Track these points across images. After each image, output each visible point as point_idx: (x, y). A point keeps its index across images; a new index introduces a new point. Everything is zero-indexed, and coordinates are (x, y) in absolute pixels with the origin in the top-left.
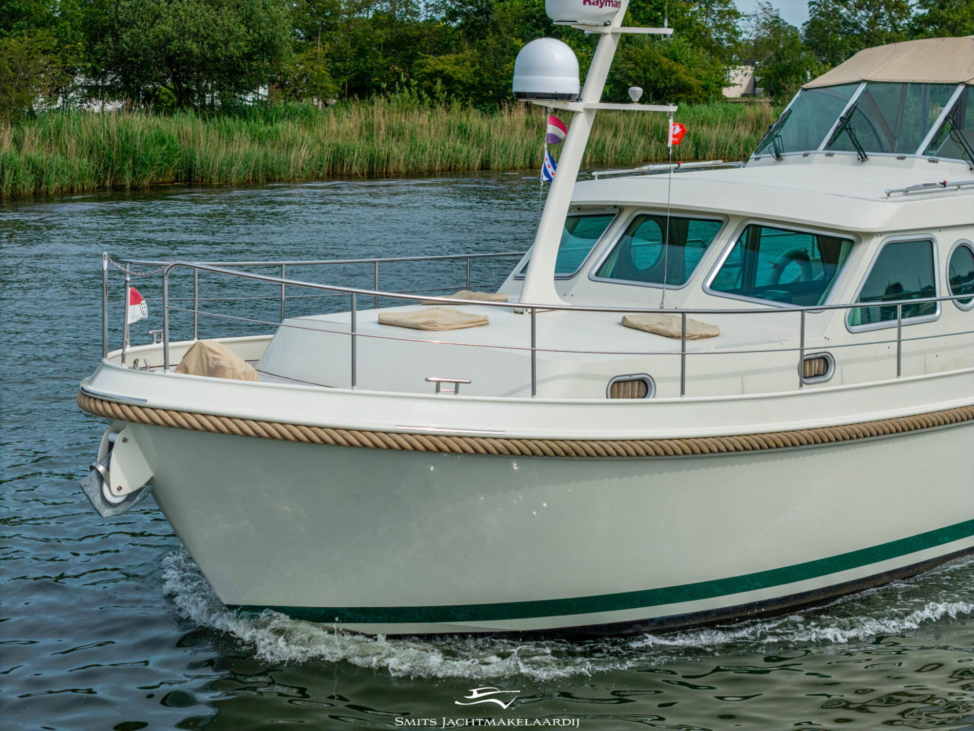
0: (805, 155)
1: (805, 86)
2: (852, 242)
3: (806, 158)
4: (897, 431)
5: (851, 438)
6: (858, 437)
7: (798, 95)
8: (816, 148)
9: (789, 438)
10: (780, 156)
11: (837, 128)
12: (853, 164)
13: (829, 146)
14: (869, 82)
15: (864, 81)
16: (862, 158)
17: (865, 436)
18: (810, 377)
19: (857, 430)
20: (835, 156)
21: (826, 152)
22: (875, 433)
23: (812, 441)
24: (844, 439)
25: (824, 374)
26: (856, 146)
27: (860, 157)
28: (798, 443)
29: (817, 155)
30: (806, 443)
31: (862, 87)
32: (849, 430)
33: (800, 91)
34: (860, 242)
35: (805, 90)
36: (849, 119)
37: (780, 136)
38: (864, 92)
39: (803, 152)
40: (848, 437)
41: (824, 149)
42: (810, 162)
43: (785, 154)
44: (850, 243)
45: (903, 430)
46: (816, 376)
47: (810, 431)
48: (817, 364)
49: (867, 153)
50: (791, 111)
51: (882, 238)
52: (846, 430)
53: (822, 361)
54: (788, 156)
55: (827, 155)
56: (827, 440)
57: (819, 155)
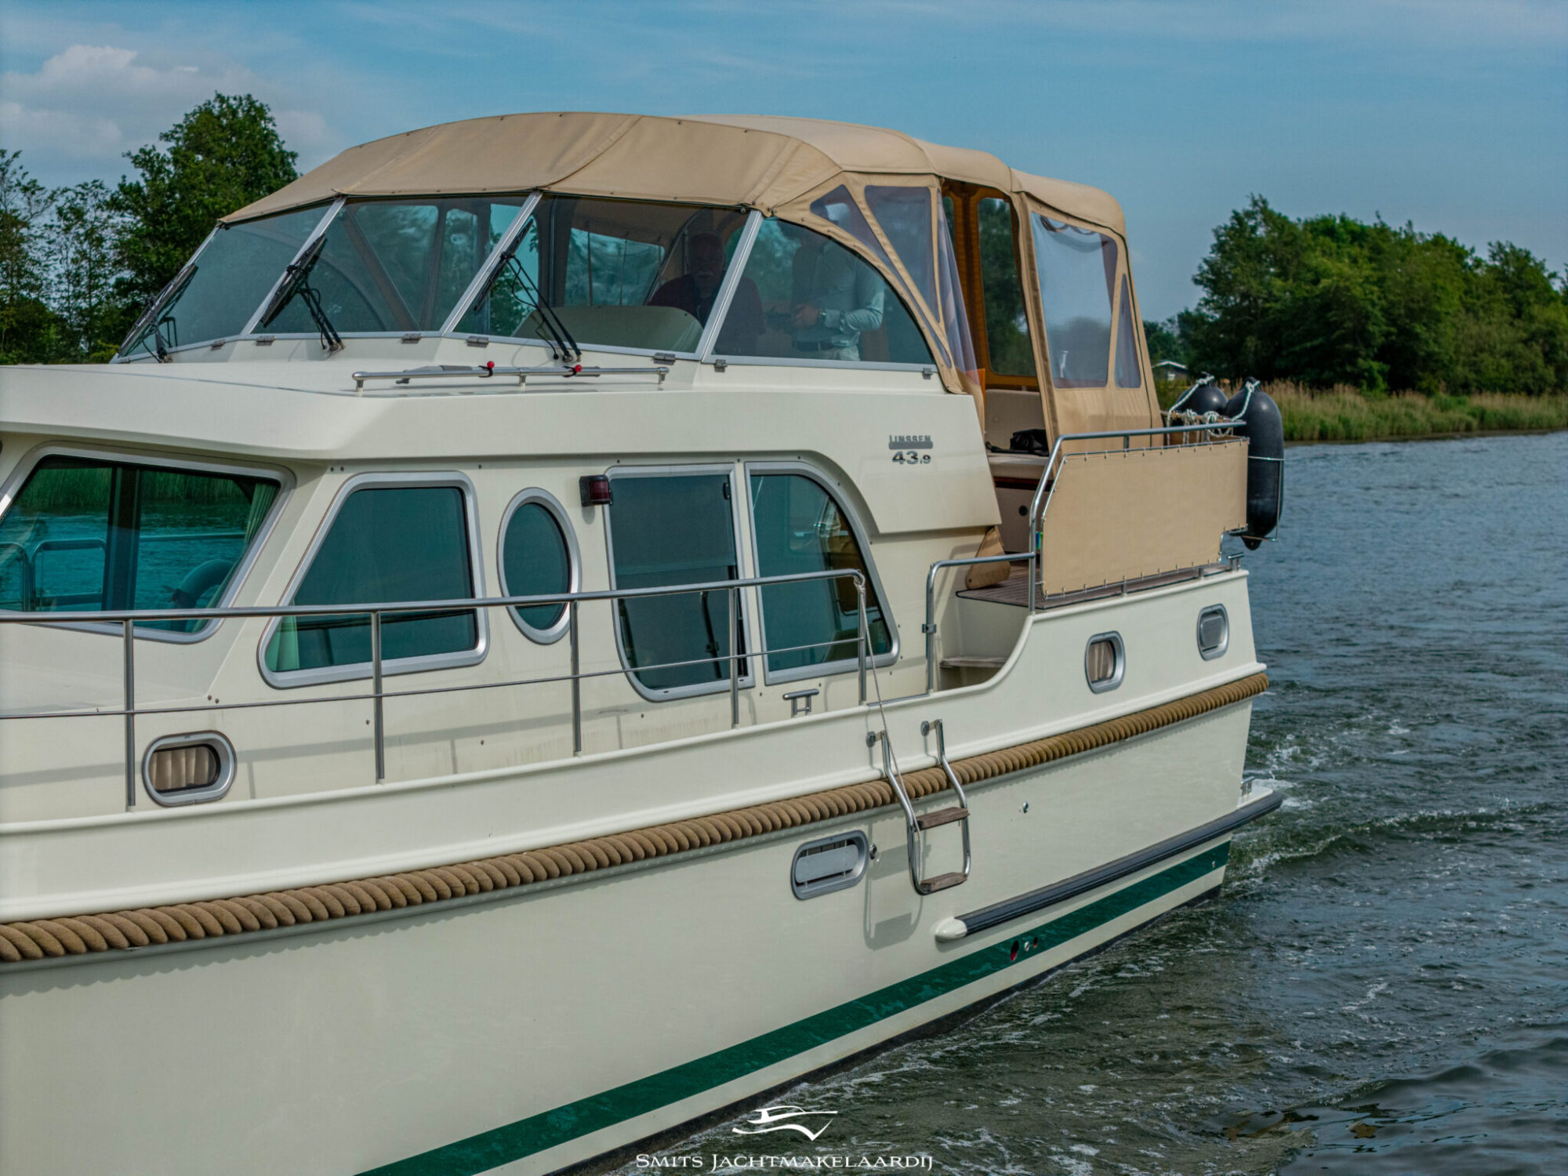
0: (216, 347)
1: (225, 219)
2: (275, 485)
3: (218, 352)
4: (380, 908)
5: (264, 926)
6: (281, 923)
7: (211, 238)
8: (238, 331)
9: (98, 929)
10: (165, 354)
11: (282, 289)
12: (313, 357)
13: (266, 323)
14: (350, 200)
15: (340, 196)
16: (330, 342)
17: (299, 921)
18: (177, 790)
19: (278, 906)
20: (275, 343)
21: (257, 336)
22: (324, 913)
23: (163, 936)
24: (245, 929)
25: (211, 783)
26: (318, 321)
27: (325, 342)
28: (125, 943)
29: (239, 343)
30: (146, 940)
31: (337, 208)
32: (256, 906)
33: (216, 229)
34: (294, 486)
35: (227, 226)
36: (306, 272)
37: (172, 319)
38: (338, 219)
39: (212, 342)
40: (256, 924)
41: (254, 332)
42: (225, 359)
43: (180, 348)
44: (271, 489)
45: (395, 905)
46: (190, 787)
47: (154, 912)
48: (193, 761)
49: (340, 334)
50: (196, 269)
51: (345, 476)
52: (248, 907)
53: (206, 754)
54: (185, 351)
55: (260, 342)
56: (200, 932)
57: (243, 344)
